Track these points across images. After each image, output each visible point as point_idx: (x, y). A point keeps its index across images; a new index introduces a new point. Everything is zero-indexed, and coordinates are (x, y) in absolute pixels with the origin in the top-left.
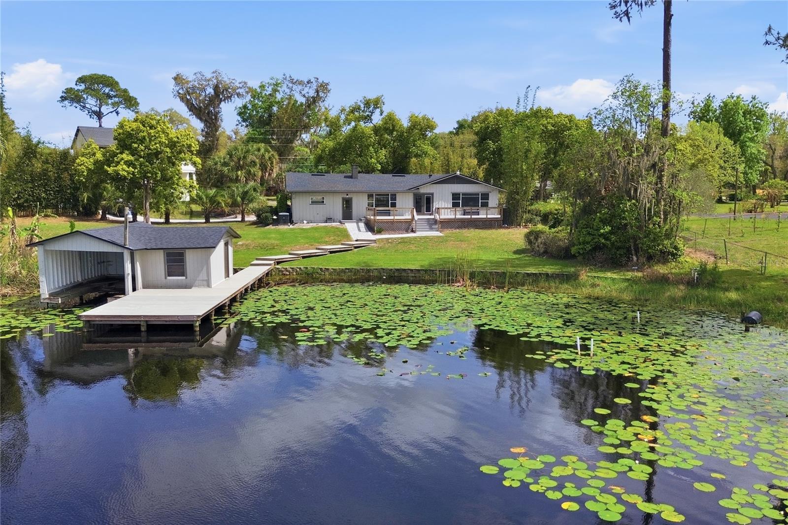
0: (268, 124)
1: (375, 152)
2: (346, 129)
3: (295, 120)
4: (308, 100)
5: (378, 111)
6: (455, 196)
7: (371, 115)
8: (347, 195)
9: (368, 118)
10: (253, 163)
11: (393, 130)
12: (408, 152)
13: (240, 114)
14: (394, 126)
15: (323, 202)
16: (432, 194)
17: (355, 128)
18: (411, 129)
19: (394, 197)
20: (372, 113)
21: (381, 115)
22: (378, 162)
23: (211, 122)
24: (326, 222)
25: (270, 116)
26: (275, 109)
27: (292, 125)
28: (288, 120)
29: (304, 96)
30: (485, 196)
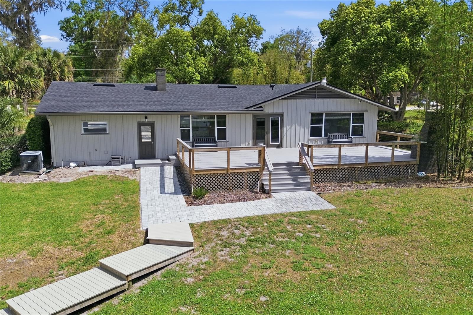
0: (90, 38)
1: (194, 59)
2: (161, 34)
3: (115, 33)
4: (127, 13)
5: (196, 12)
6: (316, 118)
7: (188, 16)
8: (146, 118)
9: (184, 21)
10: (29, 71)
11: (215, 33)
12: (231, 60)
13: (61, 28)
14: (215, 28)
15: (105, 130)
16: (282, 115)
17: (169, 32)
18: (234, 33)
19: (222, 120)
20: (189, 13)
21: (200, 14)
22: (197, 71)
23: (23, 32)
24: (109, 164)
25: (92, 30)
26: (97, 24)
27: (112, 38)
28: (107, 33)
29: (123, 9)
30: (359, 117)
